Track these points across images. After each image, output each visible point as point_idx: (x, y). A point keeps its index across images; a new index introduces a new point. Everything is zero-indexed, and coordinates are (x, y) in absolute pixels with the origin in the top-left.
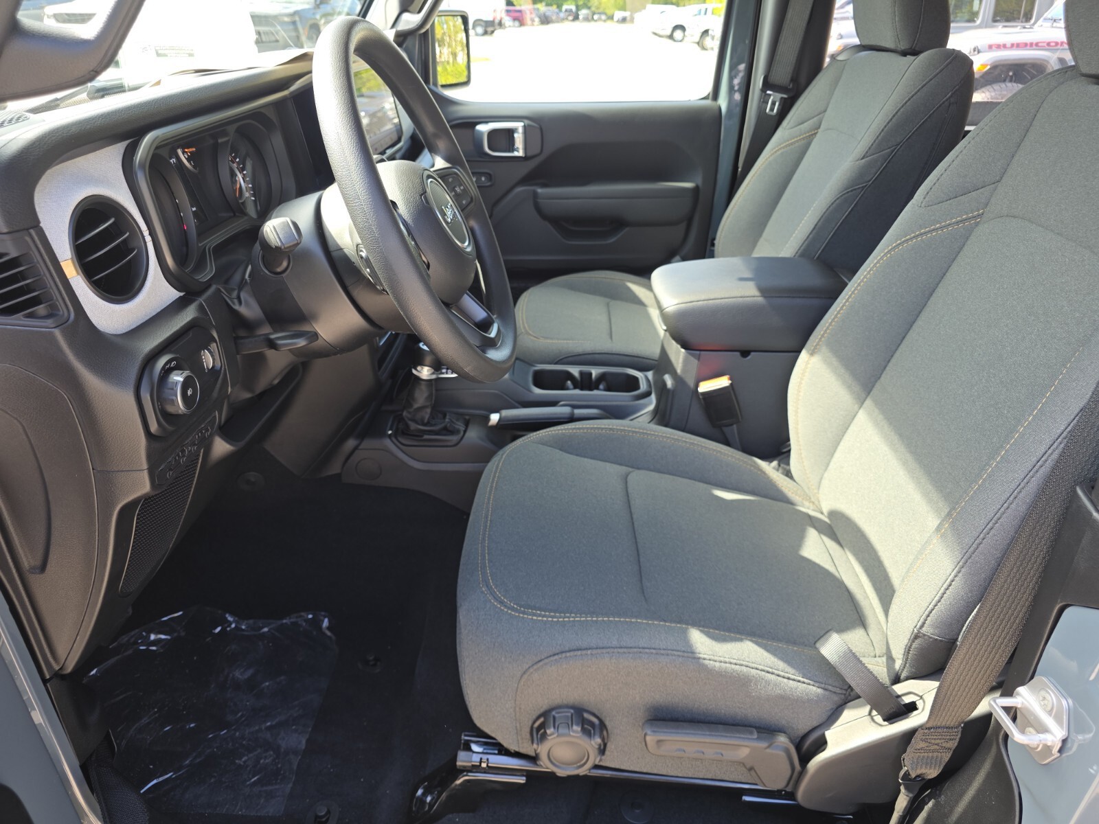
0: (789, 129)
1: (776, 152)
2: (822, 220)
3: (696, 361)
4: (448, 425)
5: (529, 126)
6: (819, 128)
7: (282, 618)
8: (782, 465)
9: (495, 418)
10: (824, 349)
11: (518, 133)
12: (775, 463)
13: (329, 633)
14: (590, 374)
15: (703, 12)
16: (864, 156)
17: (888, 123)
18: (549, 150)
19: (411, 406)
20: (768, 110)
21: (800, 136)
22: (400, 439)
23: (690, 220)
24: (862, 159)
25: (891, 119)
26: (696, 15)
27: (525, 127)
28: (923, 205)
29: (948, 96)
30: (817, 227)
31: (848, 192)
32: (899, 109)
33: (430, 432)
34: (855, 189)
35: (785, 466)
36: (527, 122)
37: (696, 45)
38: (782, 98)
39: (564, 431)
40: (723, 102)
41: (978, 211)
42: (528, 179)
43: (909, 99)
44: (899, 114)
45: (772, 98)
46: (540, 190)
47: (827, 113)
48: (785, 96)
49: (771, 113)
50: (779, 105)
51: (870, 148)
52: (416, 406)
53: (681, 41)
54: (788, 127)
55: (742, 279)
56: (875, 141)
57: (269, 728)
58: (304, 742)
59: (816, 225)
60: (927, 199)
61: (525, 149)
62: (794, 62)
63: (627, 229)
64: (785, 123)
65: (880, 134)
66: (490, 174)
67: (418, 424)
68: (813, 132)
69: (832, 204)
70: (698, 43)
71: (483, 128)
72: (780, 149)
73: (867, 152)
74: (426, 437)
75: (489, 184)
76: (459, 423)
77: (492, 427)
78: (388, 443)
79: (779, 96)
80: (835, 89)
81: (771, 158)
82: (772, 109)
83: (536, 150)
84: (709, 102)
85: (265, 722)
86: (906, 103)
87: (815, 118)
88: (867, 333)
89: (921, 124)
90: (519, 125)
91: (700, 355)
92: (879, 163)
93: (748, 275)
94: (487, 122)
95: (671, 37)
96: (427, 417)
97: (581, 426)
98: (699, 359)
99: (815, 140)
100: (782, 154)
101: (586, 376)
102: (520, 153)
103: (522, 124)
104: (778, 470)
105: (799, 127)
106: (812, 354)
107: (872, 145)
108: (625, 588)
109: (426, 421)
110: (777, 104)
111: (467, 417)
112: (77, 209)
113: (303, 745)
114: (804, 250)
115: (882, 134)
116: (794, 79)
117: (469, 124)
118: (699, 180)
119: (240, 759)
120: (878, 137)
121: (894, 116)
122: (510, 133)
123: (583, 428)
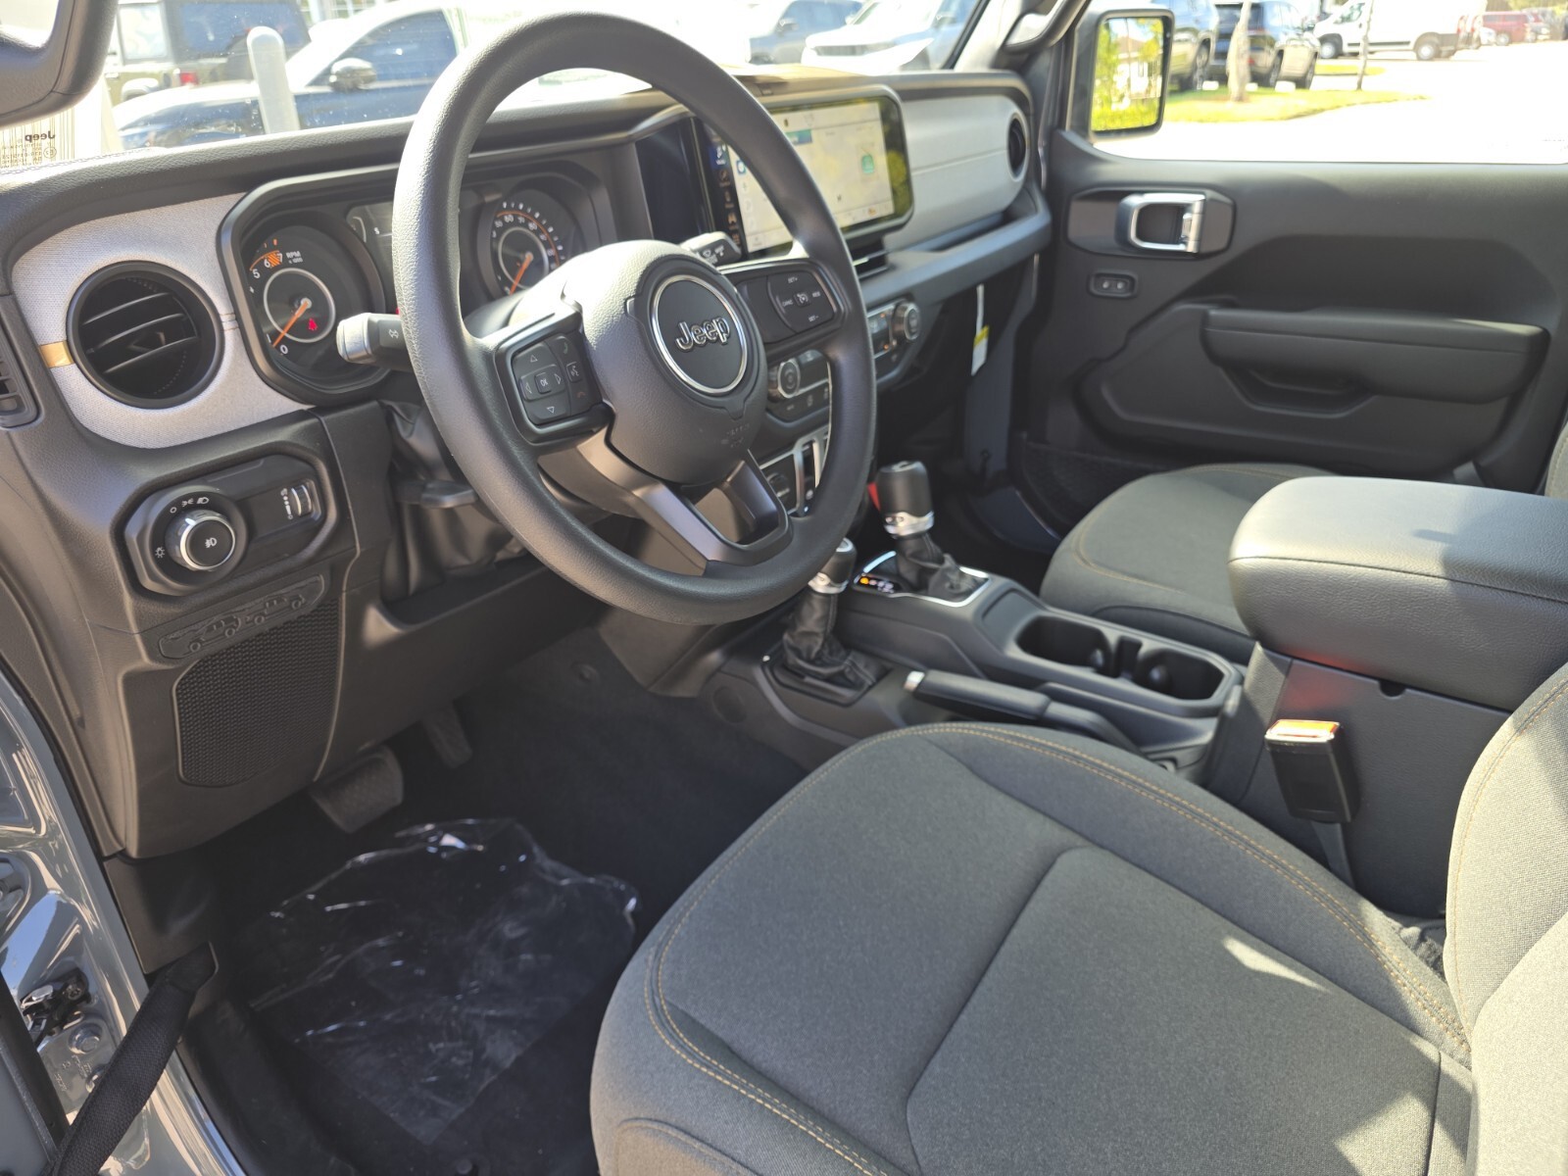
3: (1282, 676)
4: (847, 670)
5: (1213, 200)
7: (589, 875)
8: (1430, 941)
9: (915, 679)
10: (1546, 727)
11: (1191, 212)
12: (1413, 931)
13: (630, 921)
14: (1138, 645)
18: (1243, 243)
19: (794, 627)
22: (777, 673)
27: (1205, 203)
33: (816, 676)
35: (1436, 945)
36: (1210, 194)
39: (990, 736)
42: (1200, 291)
46: (1214, 313)
52: (801, 629)
57: (490, 1019)
58: (513, 1057)
61: (1200, 240)
63: (1373, 399)
66: (1132, 279)
67: (801, 658)
71: (1135, 201)
74: (808, 679)
75: (1128, 294)
76: (867, 672)
77: (908, 691)
78: (759, 675)
83: (1219, 243)
85: (490, 1008)
90: (1195, 200)
91: (1290, 665)
94: (1142, 193)
96: (816, 649)
97: (1024, 736)
98: (1287, 674)
101: (1128, 647)
102: (1191, 247)
103: (1202, 197)
104: (1415, 948)
106: (1520, 730)
108: (876, 1057)
109: (813, 655)
111: (889, 665)
112: (94, 278)
113: (508, 1064)
117: (1115, 193)
119: (436, 1043)
122: (1181, 209)
123: (1025, 741)
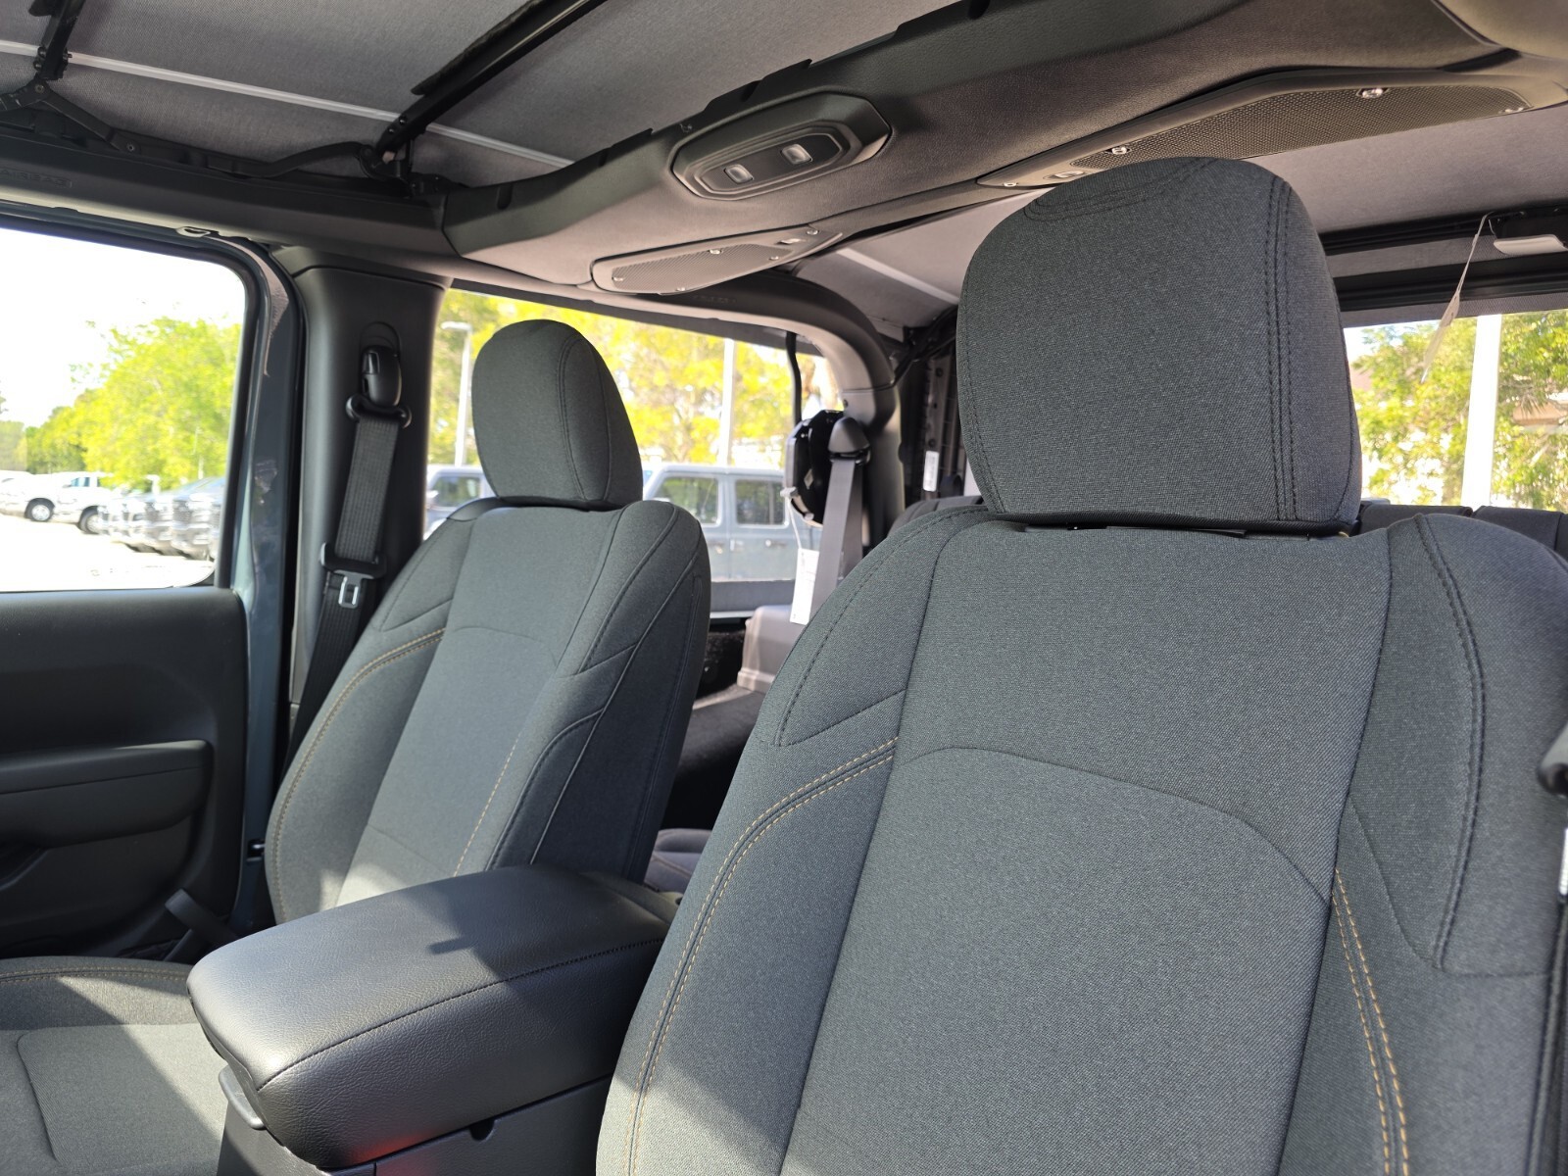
0: (386, 630)
1: (370, 670)
2: (533, 785)
6: (444, 626)
15: (82, 482)
16: (586, 665)
17: (614, 609)
20: (340, 601)
21: (411, 641)
23: (197, 815)
24: (583, 670)
25: (618, 603)
26: (70, 486)
28: (784, 741)
29: (688, 567)
30: (527, 799)
31: (571, 730)
32: (627, 587)
34: (582, 723)
37: (75, 527)
38: (363, 580)
40: (244, 589)
41: (885, 742)
43: (638, 572)
44: (628, 593)
45: (345, 579)
47: (454, 600)
48: (370, 577)
49: (348, 605)
50: (360, 592)
51: (593, 652)
53: (46, 521)
54: (384, 628)
55: (438, 949)
56: (599, 640)
59: (524, 796)
60: (787, 730)
62: (377, 523)
64: (377, 620)
65: (605, 627)
68: (434, 633)
69: (547, 753)
70: (78, 525)
72: (378, 663)
73: (589, 659)
79: (358, 577)
80: (461, 564)
81: (362, 681)
82: (348, 599)
84: (214, 590)
86: (634, 577)
87: (434, 611)
88: (751, 1014)
89: (665, 608)
92: (613, 675)
93: (446, 935)
95: (28, 514)
99: (441, 645)
100: (382, 672)
105: (408, 624)
107: (596, 646)
110: (356, 590)
114: (511, 848)
115: (608, 628)
116: (381, 549)
118: (212, 736)
120: (602, 633)
121: (621, 598)
